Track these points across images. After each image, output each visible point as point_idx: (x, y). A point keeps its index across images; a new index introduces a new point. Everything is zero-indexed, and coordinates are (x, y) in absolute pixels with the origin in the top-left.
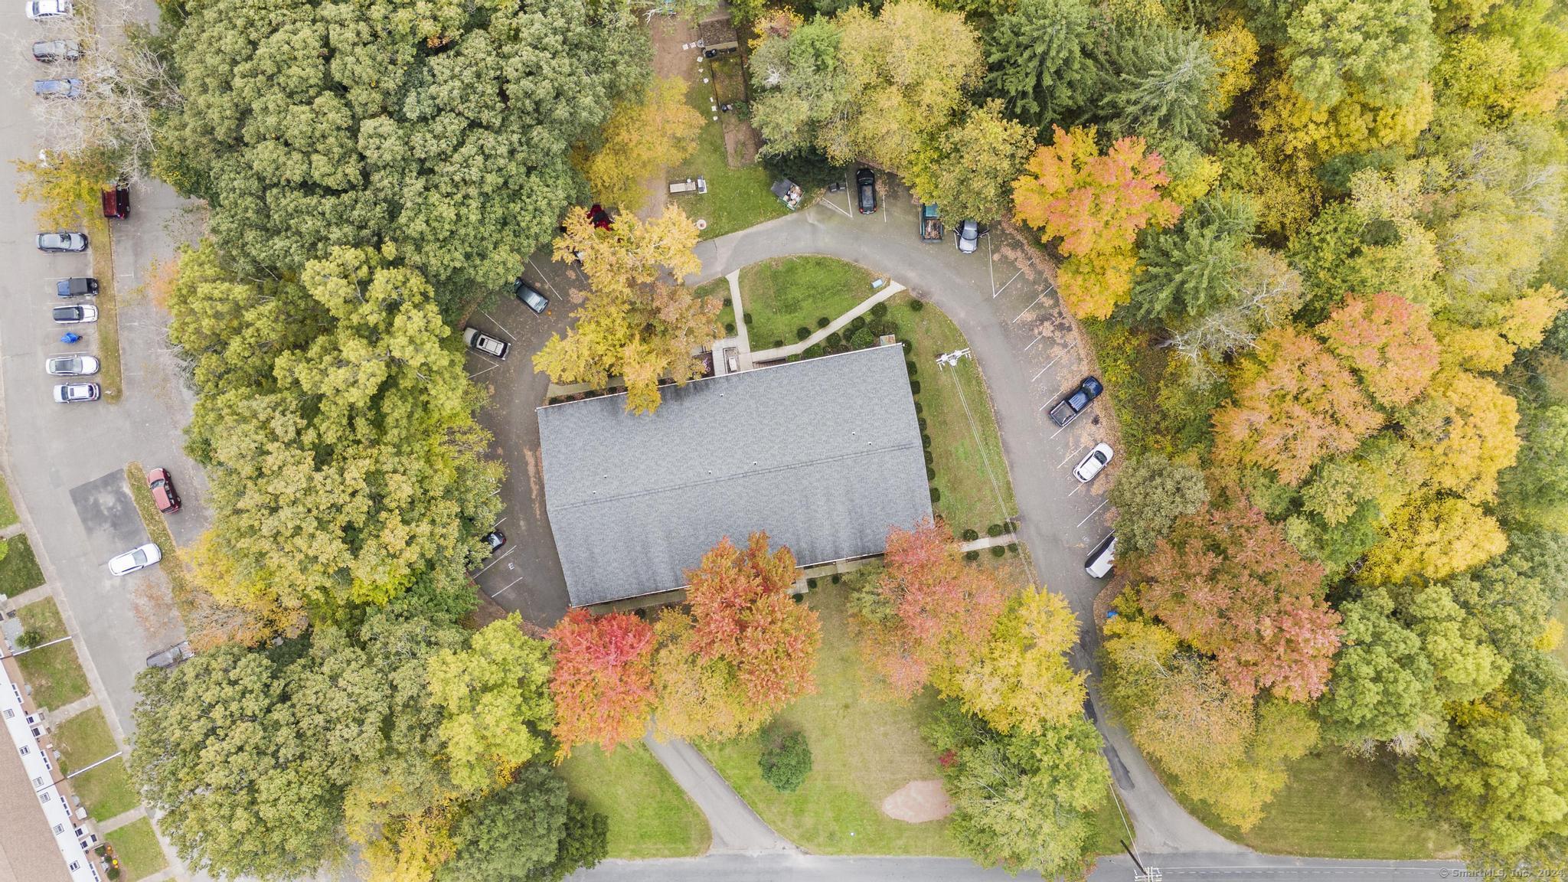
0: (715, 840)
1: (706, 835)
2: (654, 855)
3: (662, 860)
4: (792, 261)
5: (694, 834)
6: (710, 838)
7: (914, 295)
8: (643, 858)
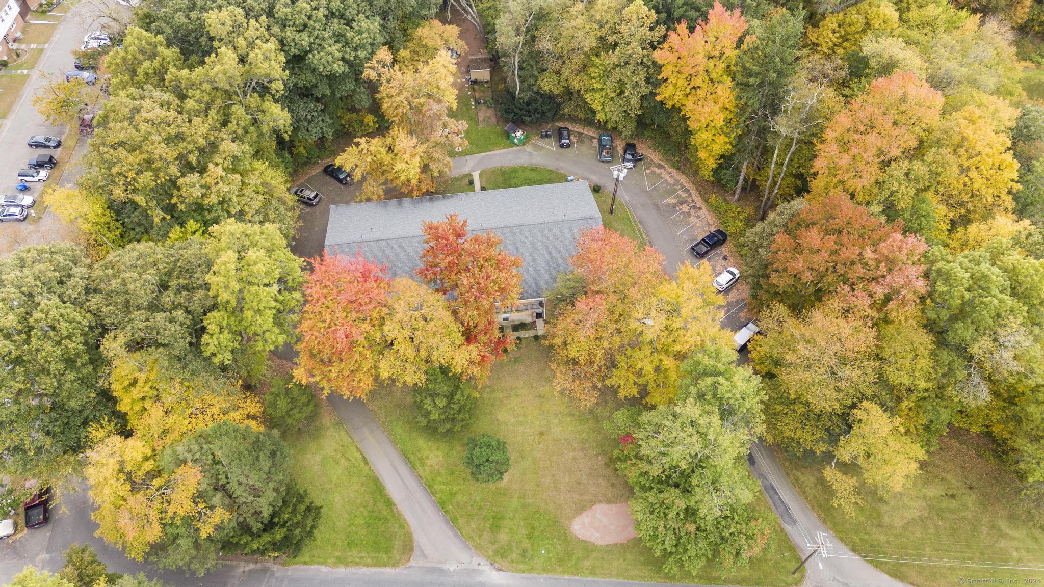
0: (416, 553)
1: (408, 547)
2: (357, 564)
3: (364, 569)
5: (397, 544)
6: (411, 550)
8: (346, 565)
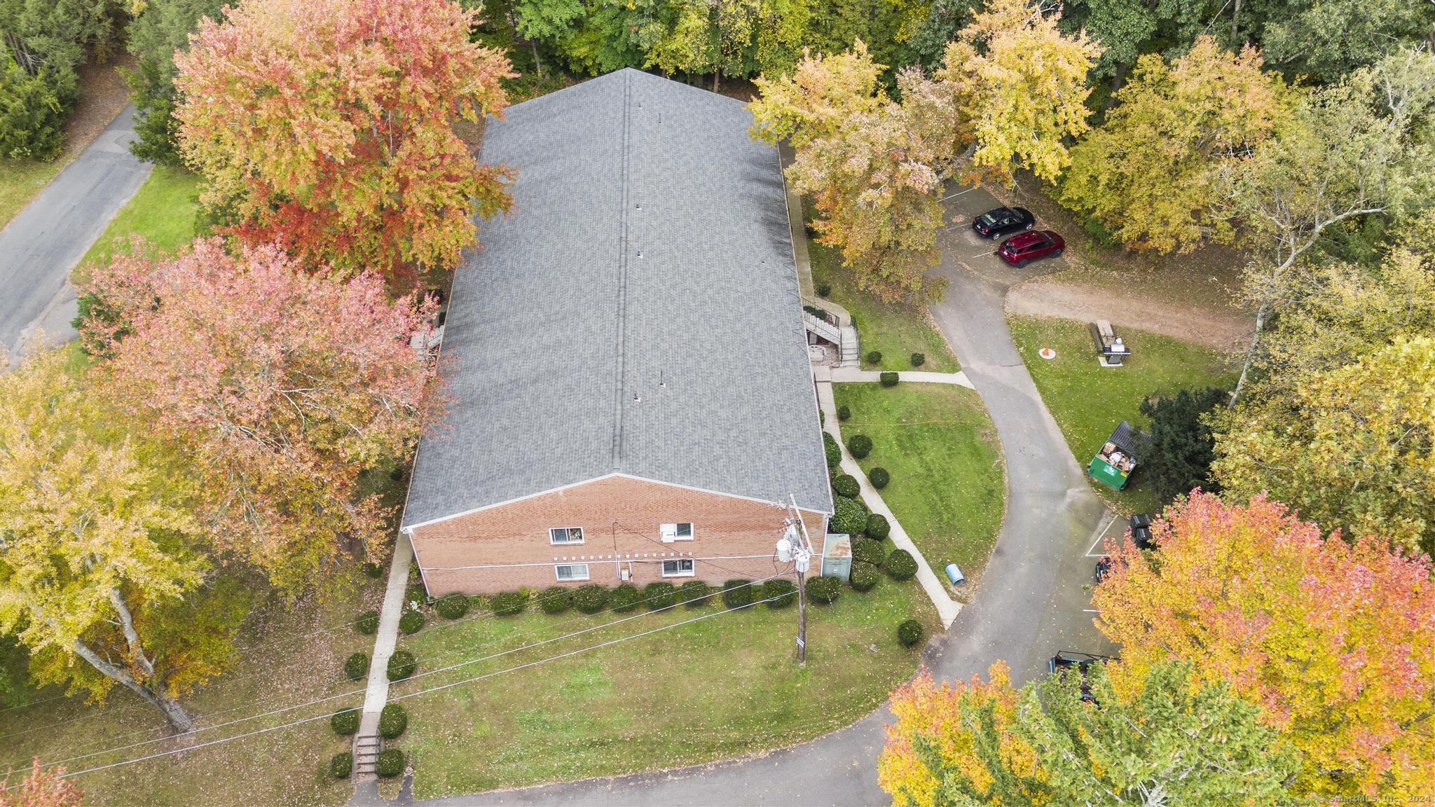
4: (994, 455)
7: (934, 641)
